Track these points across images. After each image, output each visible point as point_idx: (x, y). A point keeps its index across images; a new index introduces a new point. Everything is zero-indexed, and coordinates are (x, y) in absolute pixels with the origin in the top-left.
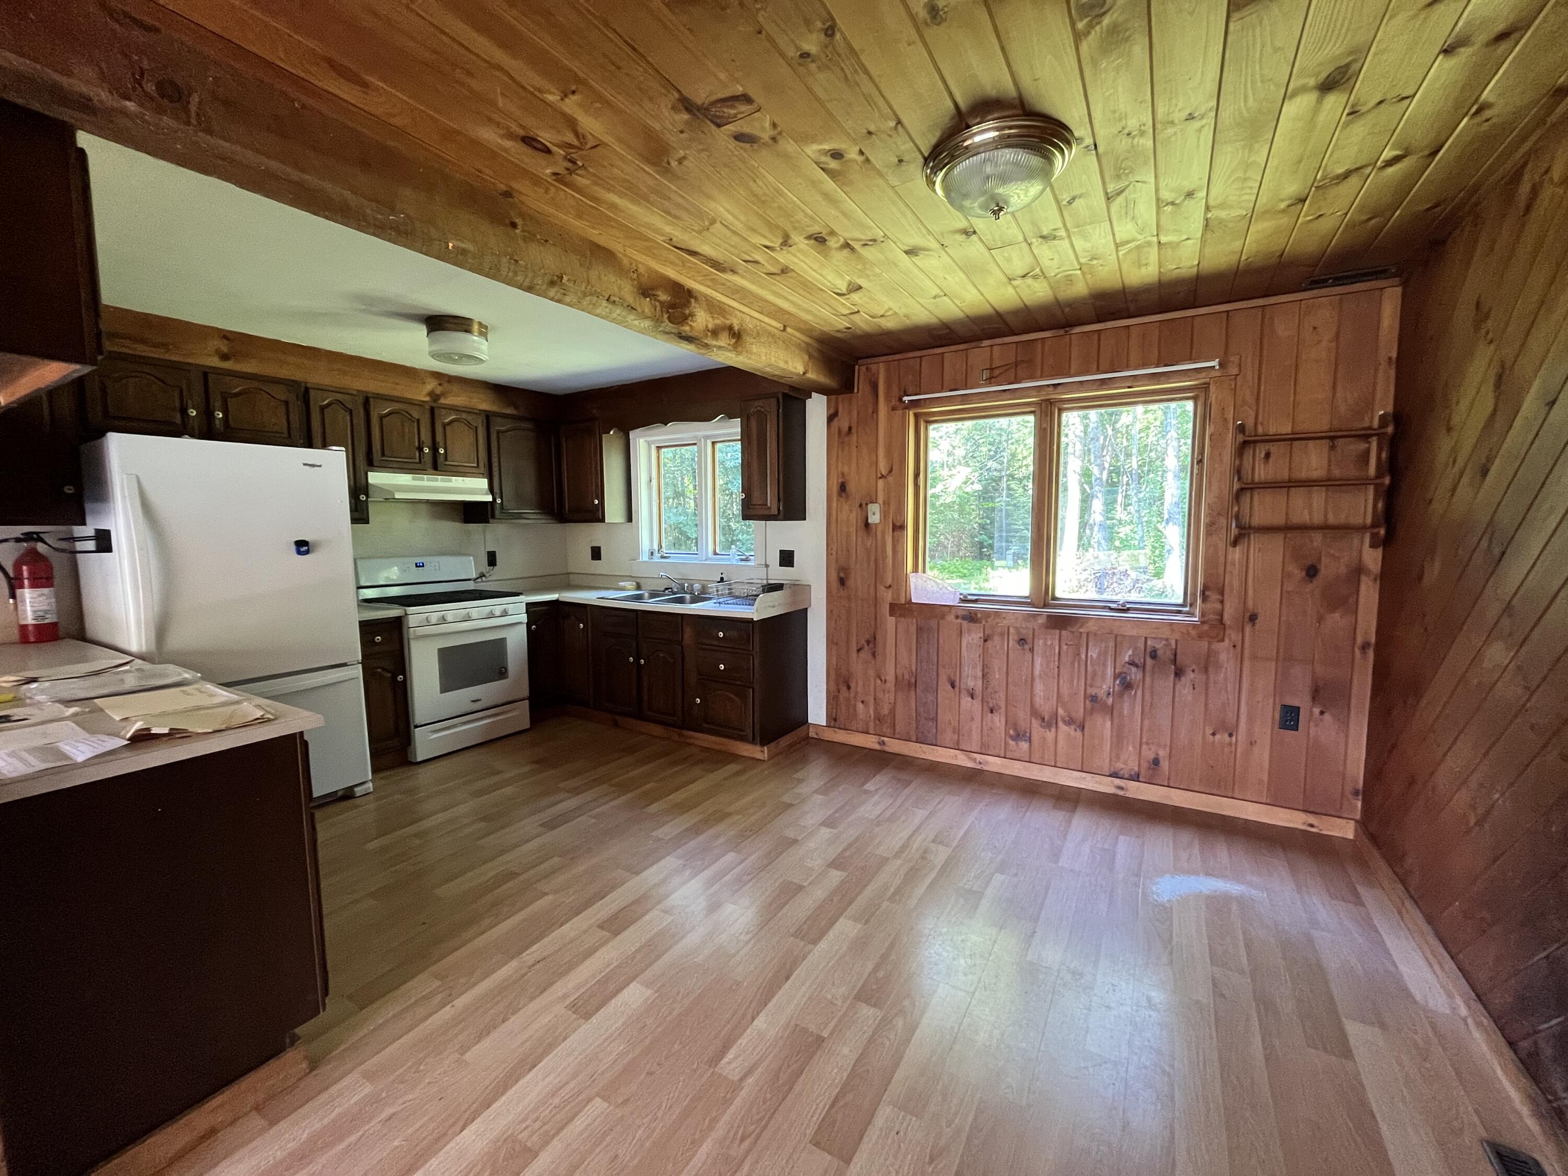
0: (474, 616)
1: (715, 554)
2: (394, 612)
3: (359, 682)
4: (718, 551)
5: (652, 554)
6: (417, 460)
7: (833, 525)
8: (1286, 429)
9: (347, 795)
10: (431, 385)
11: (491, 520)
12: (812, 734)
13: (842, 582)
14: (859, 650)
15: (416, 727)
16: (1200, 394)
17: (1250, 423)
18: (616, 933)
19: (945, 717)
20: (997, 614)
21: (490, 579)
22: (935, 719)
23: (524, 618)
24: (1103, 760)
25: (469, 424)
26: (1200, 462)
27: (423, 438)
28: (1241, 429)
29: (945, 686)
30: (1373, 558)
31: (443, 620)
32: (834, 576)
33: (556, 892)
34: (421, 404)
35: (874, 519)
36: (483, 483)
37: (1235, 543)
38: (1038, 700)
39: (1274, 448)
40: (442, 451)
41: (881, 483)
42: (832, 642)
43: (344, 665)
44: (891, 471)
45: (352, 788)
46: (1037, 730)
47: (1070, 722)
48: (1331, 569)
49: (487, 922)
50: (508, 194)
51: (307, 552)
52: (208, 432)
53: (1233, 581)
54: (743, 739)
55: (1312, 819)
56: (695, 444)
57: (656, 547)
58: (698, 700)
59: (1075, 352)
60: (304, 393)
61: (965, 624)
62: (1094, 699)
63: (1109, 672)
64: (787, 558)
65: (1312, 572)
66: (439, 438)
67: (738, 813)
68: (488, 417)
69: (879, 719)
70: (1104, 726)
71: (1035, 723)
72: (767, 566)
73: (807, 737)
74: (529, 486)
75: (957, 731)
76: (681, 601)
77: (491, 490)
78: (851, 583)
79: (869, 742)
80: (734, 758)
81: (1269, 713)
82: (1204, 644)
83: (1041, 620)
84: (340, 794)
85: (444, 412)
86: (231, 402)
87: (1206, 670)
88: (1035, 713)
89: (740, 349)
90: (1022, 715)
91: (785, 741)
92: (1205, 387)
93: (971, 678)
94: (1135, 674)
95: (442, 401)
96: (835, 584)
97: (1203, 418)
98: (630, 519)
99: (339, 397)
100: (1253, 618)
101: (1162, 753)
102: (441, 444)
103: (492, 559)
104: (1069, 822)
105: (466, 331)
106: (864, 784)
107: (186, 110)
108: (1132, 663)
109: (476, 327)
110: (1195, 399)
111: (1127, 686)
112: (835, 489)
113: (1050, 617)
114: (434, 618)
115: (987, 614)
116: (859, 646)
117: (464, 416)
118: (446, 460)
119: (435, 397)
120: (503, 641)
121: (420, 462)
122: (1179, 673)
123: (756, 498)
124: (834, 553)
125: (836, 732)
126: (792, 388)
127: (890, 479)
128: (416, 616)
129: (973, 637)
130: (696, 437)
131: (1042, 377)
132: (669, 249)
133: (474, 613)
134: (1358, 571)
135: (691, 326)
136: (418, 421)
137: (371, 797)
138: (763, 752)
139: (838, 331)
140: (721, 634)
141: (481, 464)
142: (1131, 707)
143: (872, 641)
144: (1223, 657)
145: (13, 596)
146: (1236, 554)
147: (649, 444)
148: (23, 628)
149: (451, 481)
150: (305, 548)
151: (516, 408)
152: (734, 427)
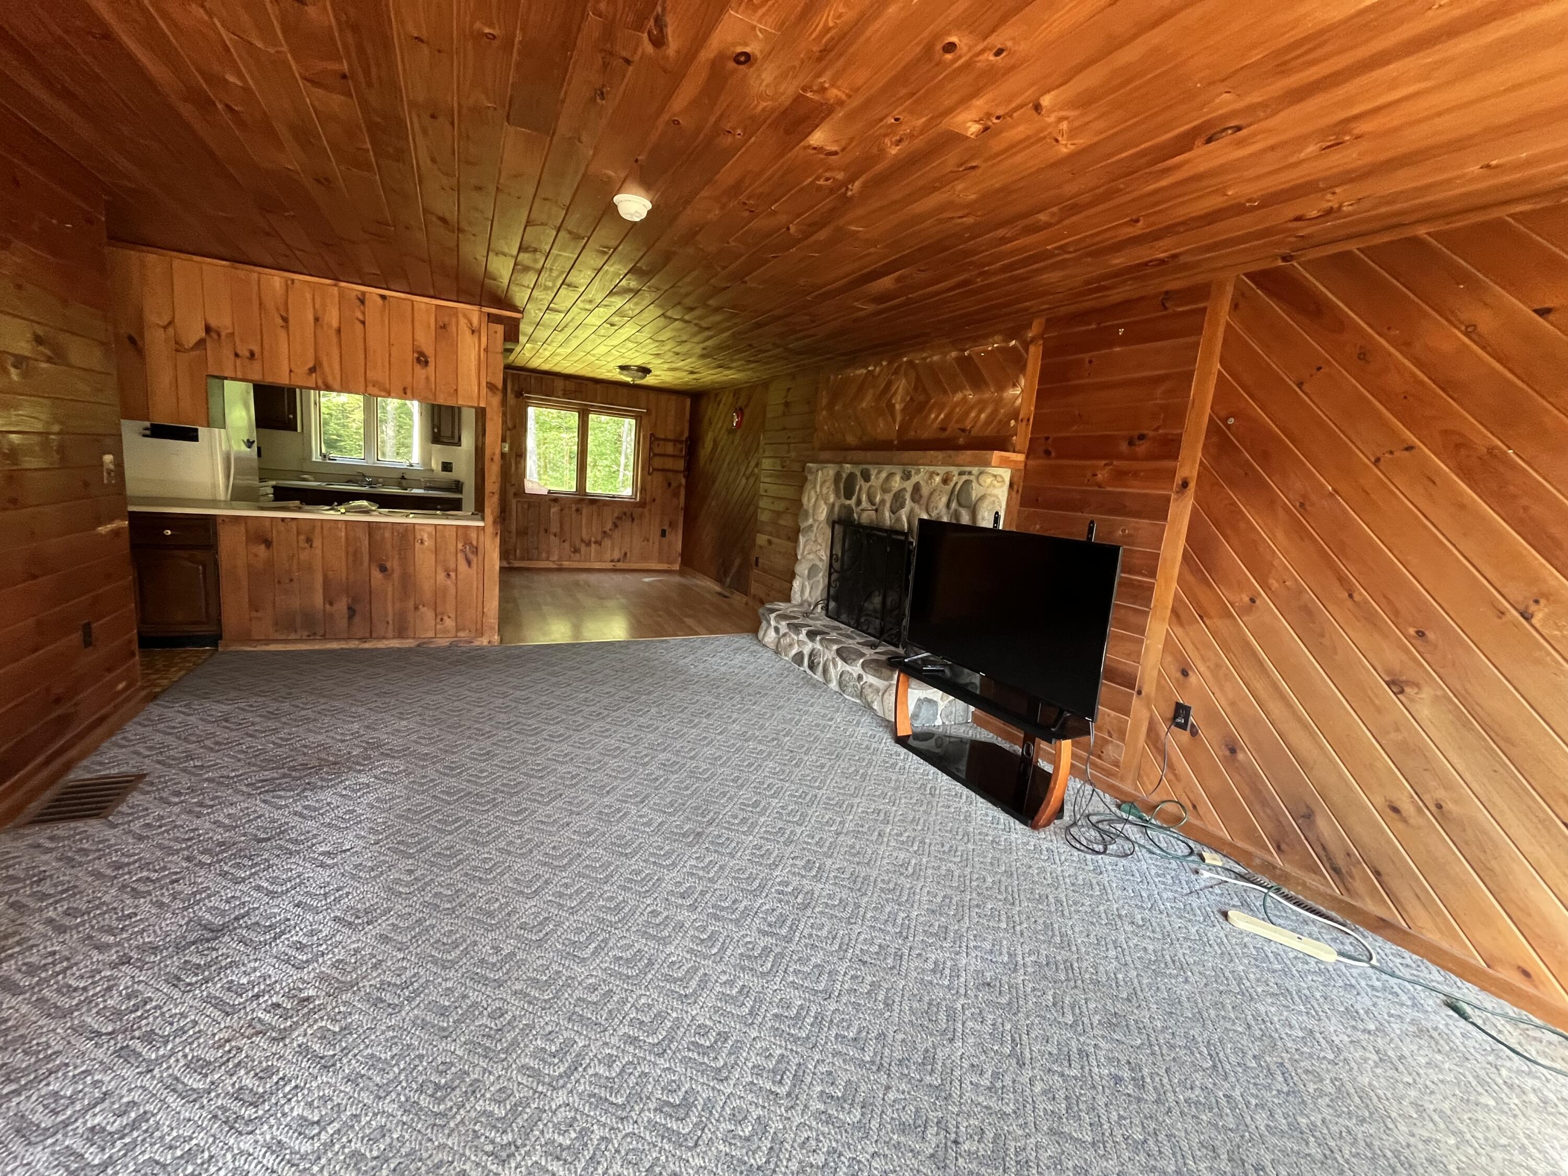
1: (379, 460)
4: (382, 458)
16: (638, 418)
17: (654, 432)
19: (542, 547)
20: (561, 499)
22: (537, 548)
24: (608, 556)
28: (650, 434)
29: (542, 532)
30: (683, 481)
35: (505, 450)
37: (651, 474)
38: (583, 536)
39: (660, 442)
41: (508, 433)
44: (515, 427)
46: (583, 548)
47: (596, 542)
48: (674, 485)
53: (649, 488)
55: (669, 565)
61: (551, 504)
62: (605, 532)
63: (610, 521)
64: (447, 467)
65: (669, 485)
69: (507, 551)
70: (607, 543)
71: (583, 545)
72: (431, 470)
75: (548, 552)
81: (659, 533)
82: (640, 509)
87: (641, 518)
88: (582, 541)
90: (578, 543)
92: (640, 417)
93: (555, 528)
94: (618, 522)
97: (639, 427)
100: (654, 500)
101: (628, 550)
108: (617, 517)
110: (636, 420)
111: (616, 526)
113: (583, 500)
122: (633, 520)
127: (515, 432)
129: (554, 510)
131: (582, 401)
134: (680, 485)
142: (617, 534)
143: (504, 512)
144: (645, 513)
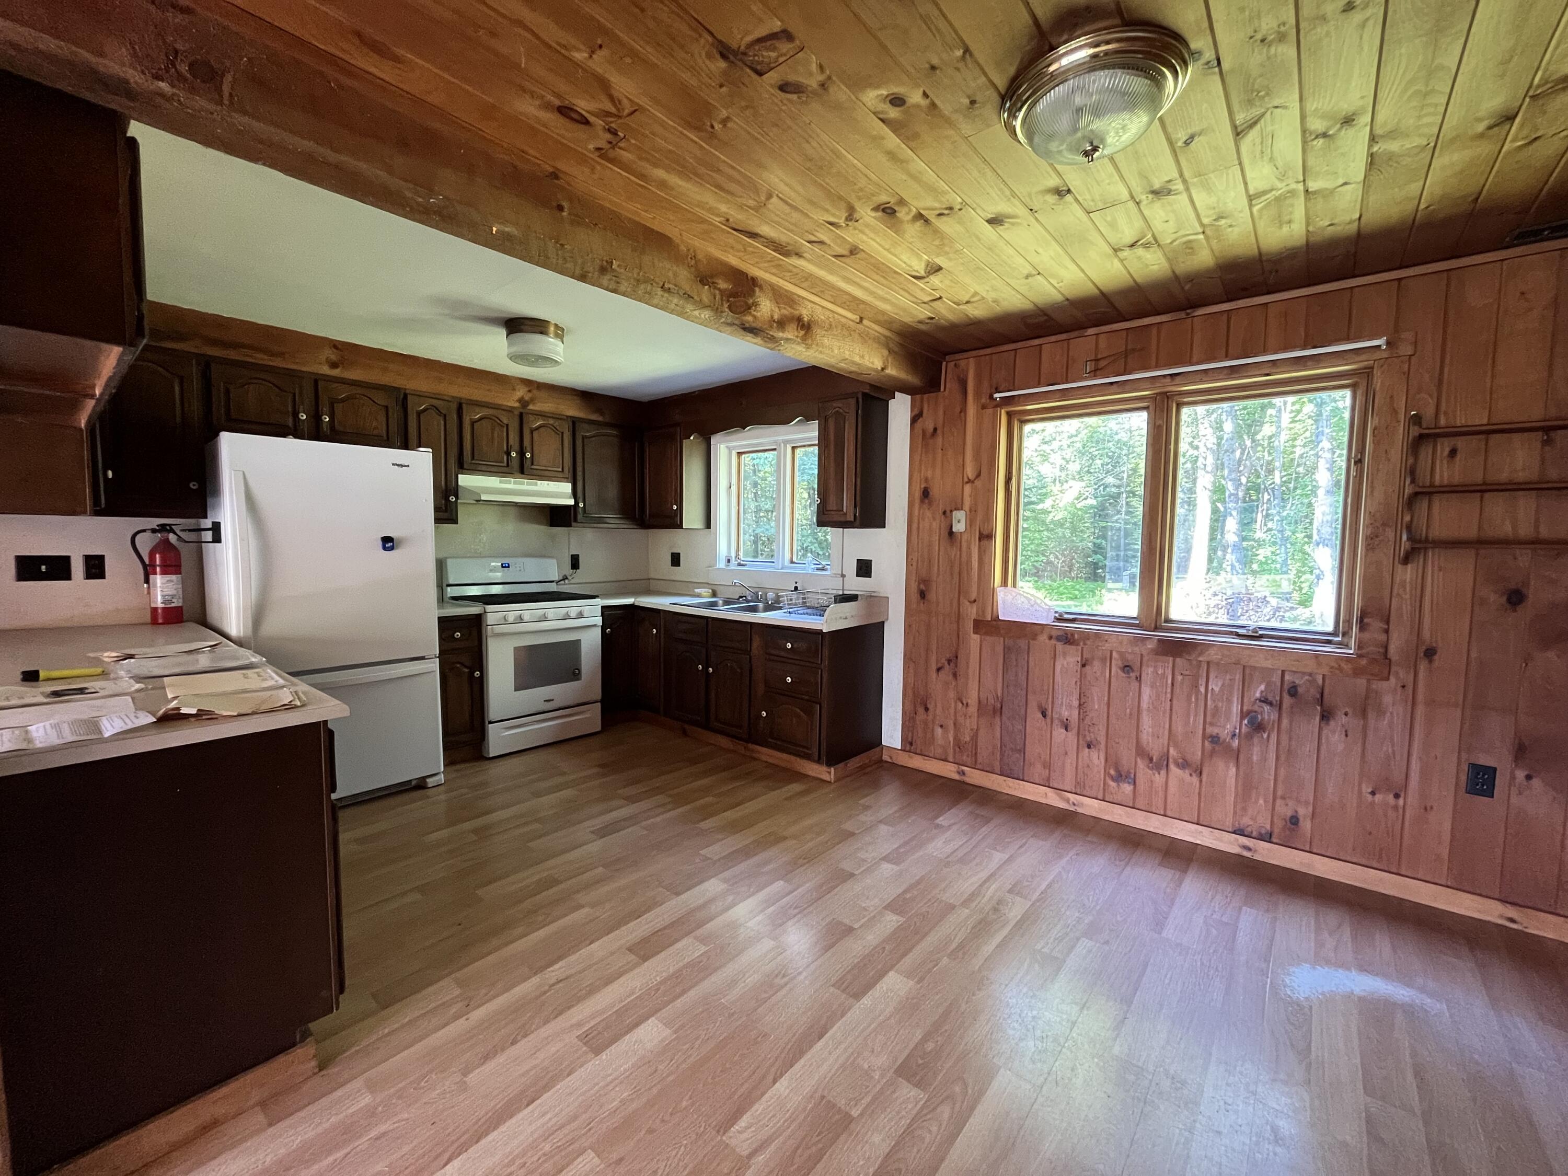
0: (550, 616)
1: (792, 562)
2: (475, 609)
3: (435, 676)
4: (795, 560)
5: (729, 561)
6: (505, 464)
7: (914, 532)
8: (1480, 419)
9: (420, 785)
10: (521, 392)
11: (573, 524)
12: (885, 757)
13: (923, 595)
14: (939, 670)
15: (490, 723)
16: (1360, 380)
17: (1429, 412)
18: (645, 958)
19: (1034, 750)
20: (1097, 635)
21: (572, 581)
22: (1023, 751)
23: (599, 621)
24: (1226, 813)
25: (555, 430)
26: (1359, 462)
27: (511, 442)
28: (1417, 420)
29: (1034, 715)
31: (520, 620)
32: (914, 586)
33: (593, 905)
34: (510, 410)
35: (959, 527)
36: (567, 487)
37: (1406, 560)
38: (1145, 737)
39: (1461, 443)
40: (528, 455)
41: (968, 488)
42: (908, 658)
43: (423, 658)
44: (979, 475)
45: (424, 778)
46: (1143, 771)
47: (1184, 764)
48: (1543, 594)
49: (520, 930)
50: (555, 175)
51: (392, 548)
52: (317, 434)
53: (1402, 606)
54: (808, 757)
55: (1512, 912)
56: (775, 449)
57: (733, 555)
58: (764, 714)
59: (1197, 338)
60: (402, 398)
61: (1060, 646)
62: (1215, 739)
63: (1235, 708)
64: (864, 568)
65: (1515, 598)
66: (527, 442)
67: (794, 837)
68: (574, 423)
69: (959, 745)
70: (1227, 773)
71: (1141, 764)
72: (843, 576)
73: (881, 761)
74: (612, 492)
75: (1048, 766)
76: (754, 609)
77: (575, 494)
78: (932, 596)
79: (948, 770)
80: (800, 777)
81: (1452, 773)
82: (1361, 682)
83: (1150, 645)
84: (414, 783)
85: (532, 418)
86: (338, 408)
87: (1364, 713)
88: (1141, 752)
89: (810, 342)
90: (1127, 756)
91: (854, 763)
92: (1367, 373)
93: (1066, 708)
94: (1268, 714)
95: (531, 407)
96: (915, 596)
97: (1364, 410)
98: (708, 525)
99: (435, 402)
100: (1430, 653)
101: (1302, 811)
102: (528, 449)
103: (575, 563)
104: (1180, 883)
105: (542, 333)
106: (936, 817)
107: (219, 91)
108: (1264, 700)
109: (552, 329)
110: (1354, 387)
111: (1258, 727)
112: (918, 494)
113: (1162, 641)
114: (511, 617)
115: (1085, 636)
116: (940, 665)
117: (551, 421)
118: (532, 464)
119: (524, 403)
120: (578, 642)
121: (508, 465)
122: (1326, 716)
123: (832, 505)
124: (915, 564)
125: (911, 757)
126: (873, 387)
127: (978, 483)
128: (494, 614)
129: (1069, 660)
130: (775, 442)
131: (1157, 367)
132: (728, 233)
133: (551, 614)
135: (755, 317)
136: (507, 425)
137: (442, 788)
138: (830, 773)
139: (920, 322)
140: (789, 645)
141: (566, 469)
142: (1263, 753)
143: (953, 660)
144: (1387, 699)
145: (147, 581)
146: (1408, 574)
147: (730, 449)
148: (154, 610)
149: (536, 484)
150: (390, 544)
151: (602, 414)
152: (811, 431)
